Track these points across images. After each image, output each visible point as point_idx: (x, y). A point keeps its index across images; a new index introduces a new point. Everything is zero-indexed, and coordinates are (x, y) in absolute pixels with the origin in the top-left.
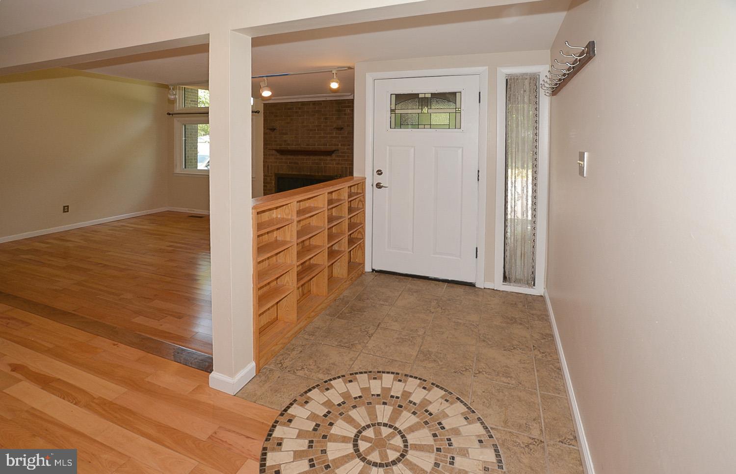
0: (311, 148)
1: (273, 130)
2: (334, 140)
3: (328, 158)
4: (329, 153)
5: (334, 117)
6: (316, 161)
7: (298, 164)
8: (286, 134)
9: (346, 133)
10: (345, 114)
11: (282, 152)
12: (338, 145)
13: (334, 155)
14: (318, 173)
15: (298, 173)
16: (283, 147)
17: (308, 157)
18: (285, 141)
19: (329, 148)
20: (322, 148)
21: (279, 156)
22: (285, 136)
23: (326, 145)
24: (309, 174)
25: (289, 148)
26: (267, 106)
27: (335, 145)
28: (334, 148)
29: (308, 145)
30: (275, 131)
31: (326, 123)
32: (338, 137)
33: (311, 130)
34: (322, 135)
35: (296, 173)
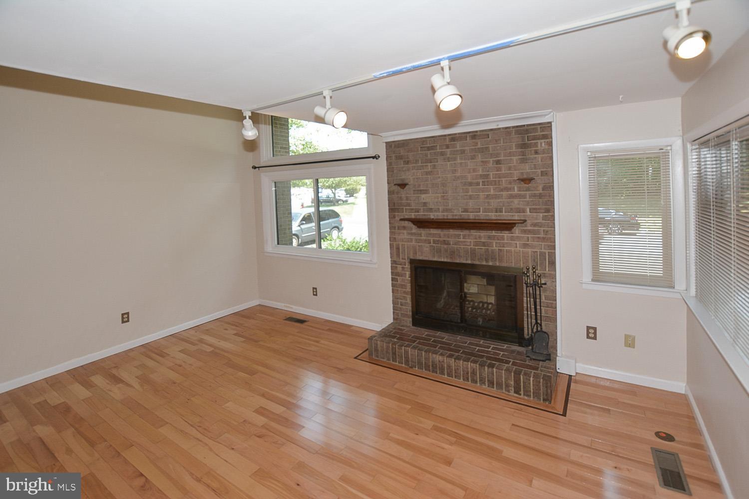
0: (471, 216)
1: (403, 185)
2: (516, 201)
3: (506, 234)
4: (508, 226)
5: (515, 158)
6: (483, 240)
7: (448, 244)
8: (425, 192)
9: (540, 187)
10: (536, 152)
11: (422, 223)
12: (524, 211)
13: (517, 231)
14: (487, 260)
15: (449, 260)
16: (422, 215)
17: (466, 232)
18: (425, 204)
19: (505, 216)
20: (493, 216)
21: (415, 229)
22: (423, 196)
23: (501, 212)
24: (469, 262)
25: (432, 216)
26: (391, 146)
27: (519, 211)
28: (516, 217)
29: (466, 211)
30: (407, 187)
31: (499, 169)
32: (524, 197)
33: (471, 184)
34: (492, 192)
35: (445, 260)
